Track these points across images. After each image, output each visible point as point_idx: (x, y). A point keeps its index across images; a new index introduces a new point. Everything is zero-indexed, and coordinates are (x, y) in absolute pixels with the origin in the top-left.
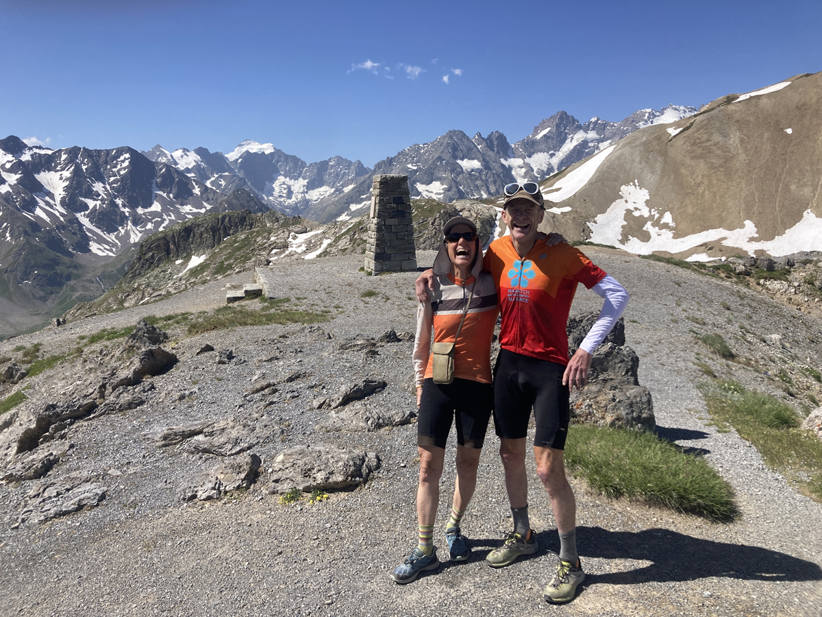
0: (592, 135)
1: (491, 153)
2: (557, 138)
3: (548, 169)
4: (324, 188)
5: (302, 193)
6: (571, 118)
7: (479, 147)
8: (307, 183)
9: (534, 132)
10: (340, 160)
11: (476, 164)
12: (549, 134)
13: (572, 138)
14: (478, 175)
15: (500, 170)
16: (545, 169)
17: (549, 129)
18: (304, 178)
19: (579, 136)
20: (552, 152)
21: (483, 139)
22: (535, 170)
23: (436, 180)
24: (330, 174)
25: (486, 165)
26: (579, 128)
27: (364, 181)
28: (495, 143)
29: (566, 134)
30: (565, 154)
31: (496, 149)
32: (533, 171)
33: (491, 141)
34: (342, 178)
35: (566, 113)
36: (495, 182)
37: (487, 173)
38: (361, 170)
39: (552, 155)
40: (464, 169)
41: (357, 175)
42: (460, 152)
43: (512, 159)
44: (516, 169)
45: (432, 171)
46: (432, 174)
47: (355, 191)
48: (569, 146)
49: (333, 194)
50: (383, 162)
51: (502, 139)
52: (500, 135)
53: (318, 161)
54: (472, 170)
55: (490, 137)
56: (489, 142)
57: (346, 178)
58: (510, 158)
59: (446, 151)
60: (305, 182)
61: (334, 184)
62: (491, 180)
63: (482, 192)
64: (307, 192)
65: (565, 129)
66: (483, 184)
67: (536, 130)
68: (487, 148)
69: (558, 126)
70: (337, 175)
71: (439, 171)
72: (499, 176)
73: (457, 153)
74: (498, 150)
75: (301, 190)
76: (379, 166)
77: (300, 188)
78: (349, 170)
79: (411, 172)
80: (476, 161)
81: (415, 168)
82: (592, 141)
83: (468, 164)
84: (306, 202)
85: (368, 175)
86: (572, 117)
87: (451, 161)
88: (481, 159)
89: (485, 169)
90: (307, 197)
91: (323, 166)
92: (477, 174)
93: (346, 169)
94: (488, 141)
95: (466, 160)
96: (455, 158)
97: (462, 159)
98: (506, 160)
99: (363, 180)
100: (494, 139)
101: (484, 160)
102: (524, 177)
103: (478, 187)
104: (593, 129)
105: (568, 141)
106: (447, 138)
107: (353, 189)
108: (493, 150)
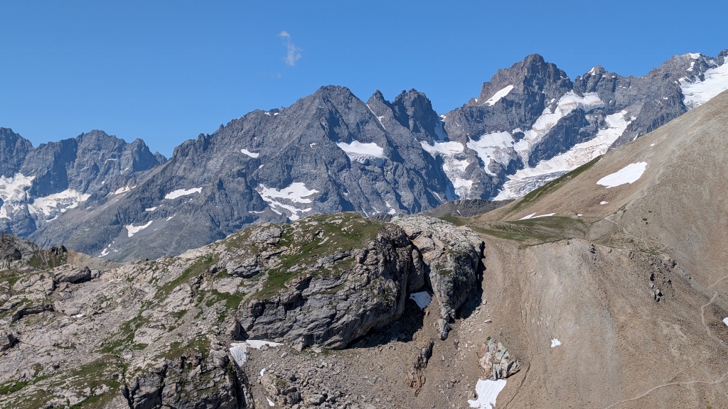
0: (591, 100)
1: (402, 130)
2: (526, 105)
3: (511, 162)
4: (67, 194)
5: (21, 202)
6: (551, 69)
7: (380, 118)
8: (34, 182)
9: (483, 92)
10: (101, 139)
11: (374, 150)
12: (512, 98)
13: (555, 106)
14: (379, 170)
15: (421, 163)
16: (506, 162)
17: (510, 88)
18: (27, 174)
19: (568, 102)
20: (518, 130)
21: (387, 103)
22: (487, 162)
23: (297, 179)
24: (81, 165)
25: (394, 153)
26: (568, 86)
27: (152, 181)
28: (410, 112)
29: (543, 97)
30: (543, 134)
31: (411, 123)
32: (482, 165)
33: (403, 109)
34: (106, 172)
35: (541, 58)
36: (411, 185)
37: (397, 167)
38: (145, 158)
39: (518, 137)
40: (352, 158)
41: (137, 167)
42: (343, 127)
43: (442, 144)
44: (451, 162)
45: (290, 162)
46: (289, 168)
47: (133, 198)
48: (548, 120)
49: (87, 204)
50: (193, 143)
51: (423, 104)
52: (419, 96)
53: (56, 140)
54: (368, 162)
55: (400, 102)
56: (398, 110)
57: (114, 172)
58: (438, 139)
59: (317, 124)
60: (28, 181)
61: (88, 185)
62: (403, 180)
63: (388, 205)
64: (31, 202)
65: (541, 88)
66: (389, 188)
67: (488, 89)
68: (394, 121)
69: (527, 82)
70: (96, 168)
71: (303, 161)
72: (418, 173)
73: (337, 130)
74: (415, 124)
75: (21, 196)
76: (183, 150)
77: (18, 192)
78: (120, 157)
79: (247, 163)
80: (374, 145)
81: (255, 156)
82: (591, 112)
83: (359, 150)
84: (30, 222)
85: (160, 169)
86: (554, 66)
87: (328, 144)
88: (384, 141)
89: (393, 160)
90: (32, 209)
91: (67, 150)
92: (377, 170)
93: (114, 156)
94: (397, 108)
95: (354, 143)
96: (334, 137)
97: (349, 141)
98: (432, 144)
99: (150, 177)
100: (407, 104)
101: (390, 143)
102: (466, 176)
103: (379, 195)
104: (594, 89)
105: (547, 110)
106: (317, 100)
107: (130, 195)
108: (406, 125)
